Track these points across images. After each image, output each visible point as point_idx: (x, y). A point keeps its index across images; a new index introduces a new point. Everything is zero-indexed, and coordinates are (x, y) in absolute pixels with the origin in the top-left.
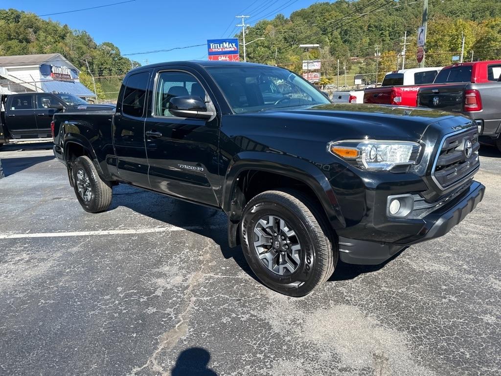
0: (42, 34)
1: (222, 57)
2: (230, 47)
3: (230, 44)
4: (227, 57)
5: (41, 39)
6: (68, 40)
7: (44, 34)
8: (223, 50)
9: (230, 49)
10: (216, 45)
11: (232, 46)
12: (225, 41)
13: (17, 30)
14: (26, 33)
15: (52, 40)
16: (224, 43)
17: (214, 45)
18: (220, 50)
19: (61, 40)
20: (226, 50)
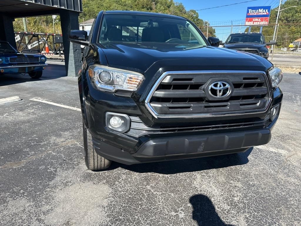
0: (159, 5)
1: (256, 19)
2: (264, 12)
3: (264, 10)
4: (259, 19)
5: (158, 8)
6: (171, 9)
7: (160, 5)
8: (258, 14)
9: (264, 14)
10: (253, 11)
11: (266, 11)
12: (261, 8)
13: (147, 3)
14: (151, 5)
15: (163, 9)
16: (260, 10)
17: (251, 11)
18: (256, 14)
19: (168, 8)
20: (260, 14)
